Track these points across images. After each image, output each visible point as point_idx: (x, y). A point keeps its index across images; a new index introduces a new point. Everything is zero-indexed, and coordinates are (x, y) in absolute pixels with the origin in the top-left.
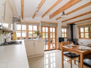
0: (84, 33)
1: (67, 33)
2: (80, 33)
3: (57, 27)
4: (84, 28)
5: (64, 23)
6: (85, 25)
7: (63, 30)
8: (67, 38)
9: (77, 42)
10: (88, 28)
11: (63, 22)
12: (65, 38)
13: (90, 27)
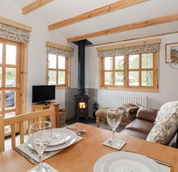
0: (114, 71)
1: (66, 71)
2: (102, 72)
3: (28, 42)
4: (114, 57)
5: (56, 32)
6: (116, 49)
7: (52, 58)
8: (65, 85)
9: (95, 99)
10: (122, 57)
11: (53, 27)
12: (59, 86)
13: (128, 55)
